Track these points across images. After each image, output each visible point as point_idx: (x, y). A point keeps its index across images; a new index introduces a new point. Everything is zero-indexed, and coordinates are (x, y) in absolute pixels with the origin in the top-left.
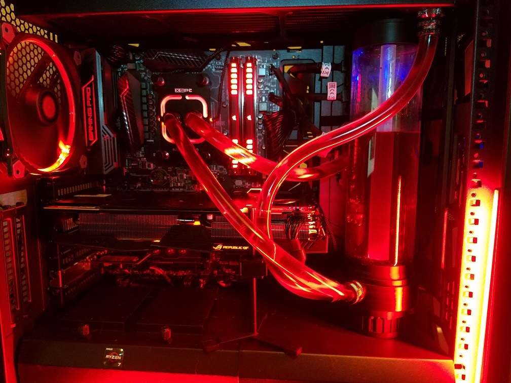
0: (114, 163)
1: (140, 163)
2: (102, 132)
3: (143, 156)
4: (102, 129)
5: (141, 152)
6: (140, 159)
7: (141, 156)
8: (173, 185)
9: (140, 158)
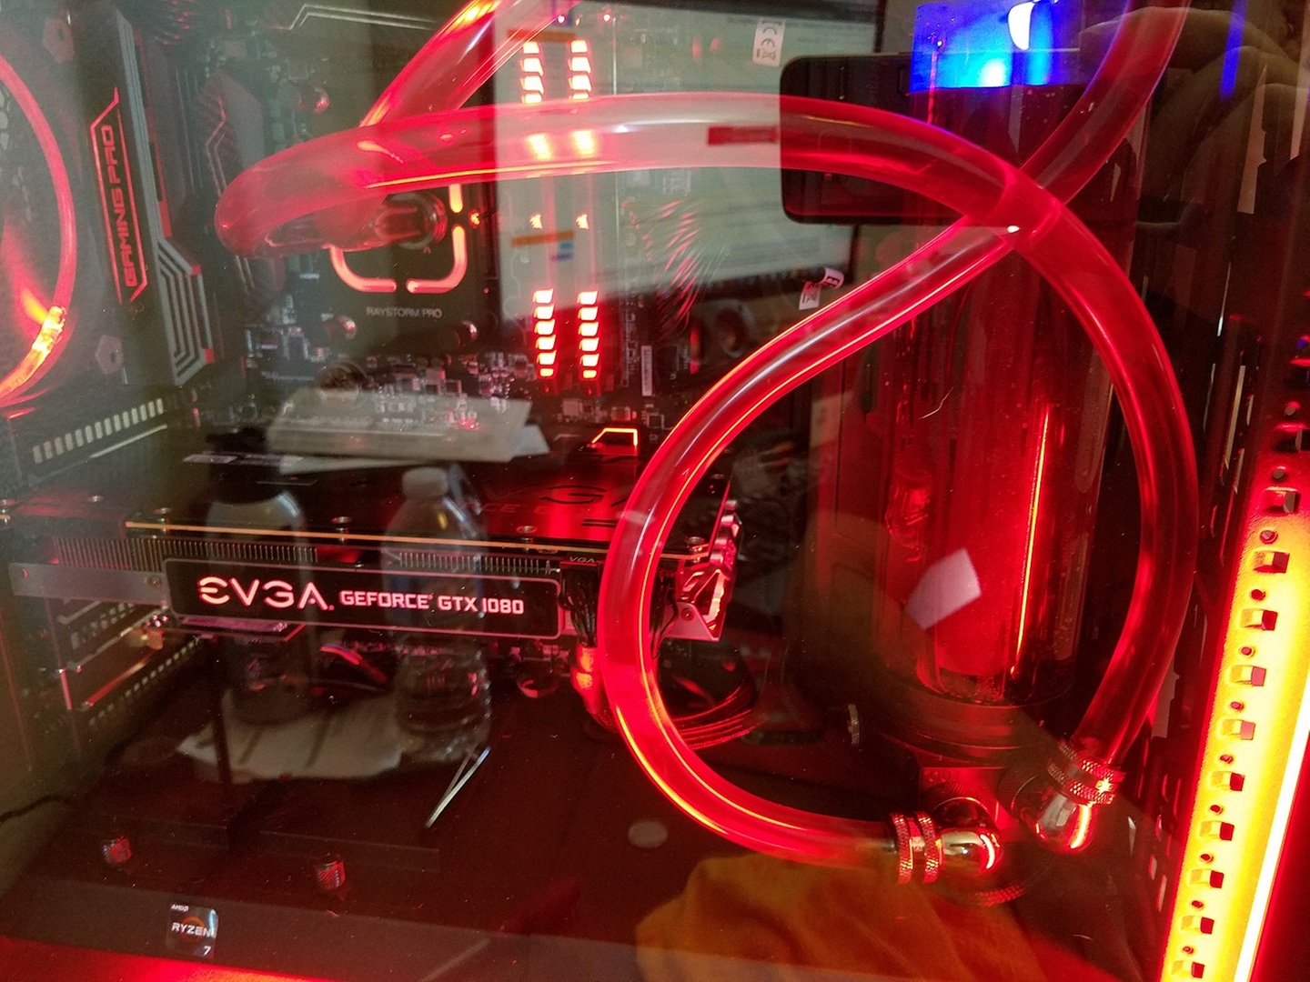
0: (202, 352)
1: (286, 342)
2: (156, 260)
3: (293, 321)
4: (156, 252)
5: (285, 311)
6: (286, 332)
7: (286, 321)
8: (383, 409)
9: (285, 327)
